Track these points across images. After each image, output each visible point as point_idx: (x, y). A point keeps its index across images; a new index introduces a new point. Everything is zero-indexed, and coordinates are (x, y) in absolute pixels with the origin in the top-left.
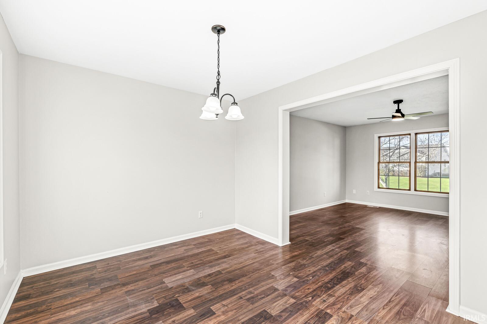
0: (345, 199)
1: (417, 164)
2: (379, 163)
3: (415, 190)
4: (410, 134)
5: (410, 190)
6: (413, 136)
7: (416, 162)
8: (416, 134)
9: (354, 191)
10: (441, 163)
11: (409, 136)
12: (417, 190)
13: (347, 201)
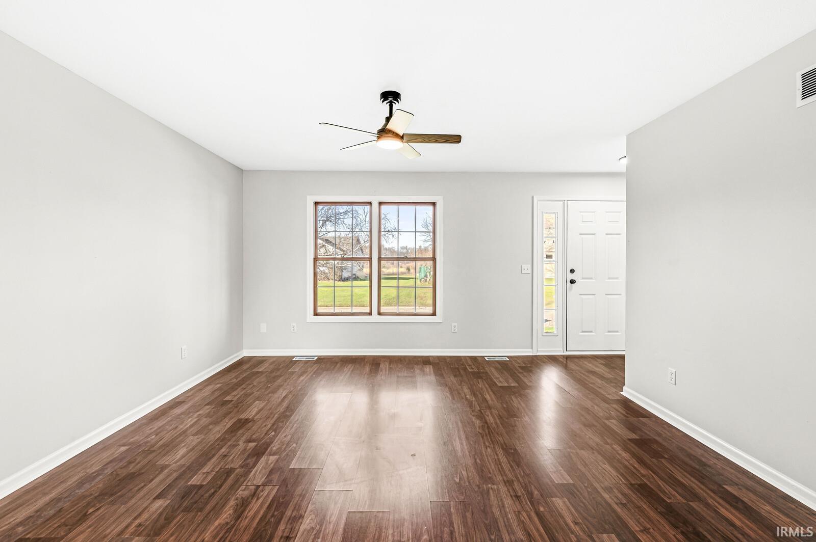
0: (242, 349)
1: (382, 262)
2: (316, 259)
3: (379, 314)
4: (370, 203)
5: (370, 314)
6: (375, 205)
7: (380, 259)
8: (381, 203)
9: (263, 328)
10: (416, 261)
11: (368, 207)
12: (382, 312)
13: (246, 353)
